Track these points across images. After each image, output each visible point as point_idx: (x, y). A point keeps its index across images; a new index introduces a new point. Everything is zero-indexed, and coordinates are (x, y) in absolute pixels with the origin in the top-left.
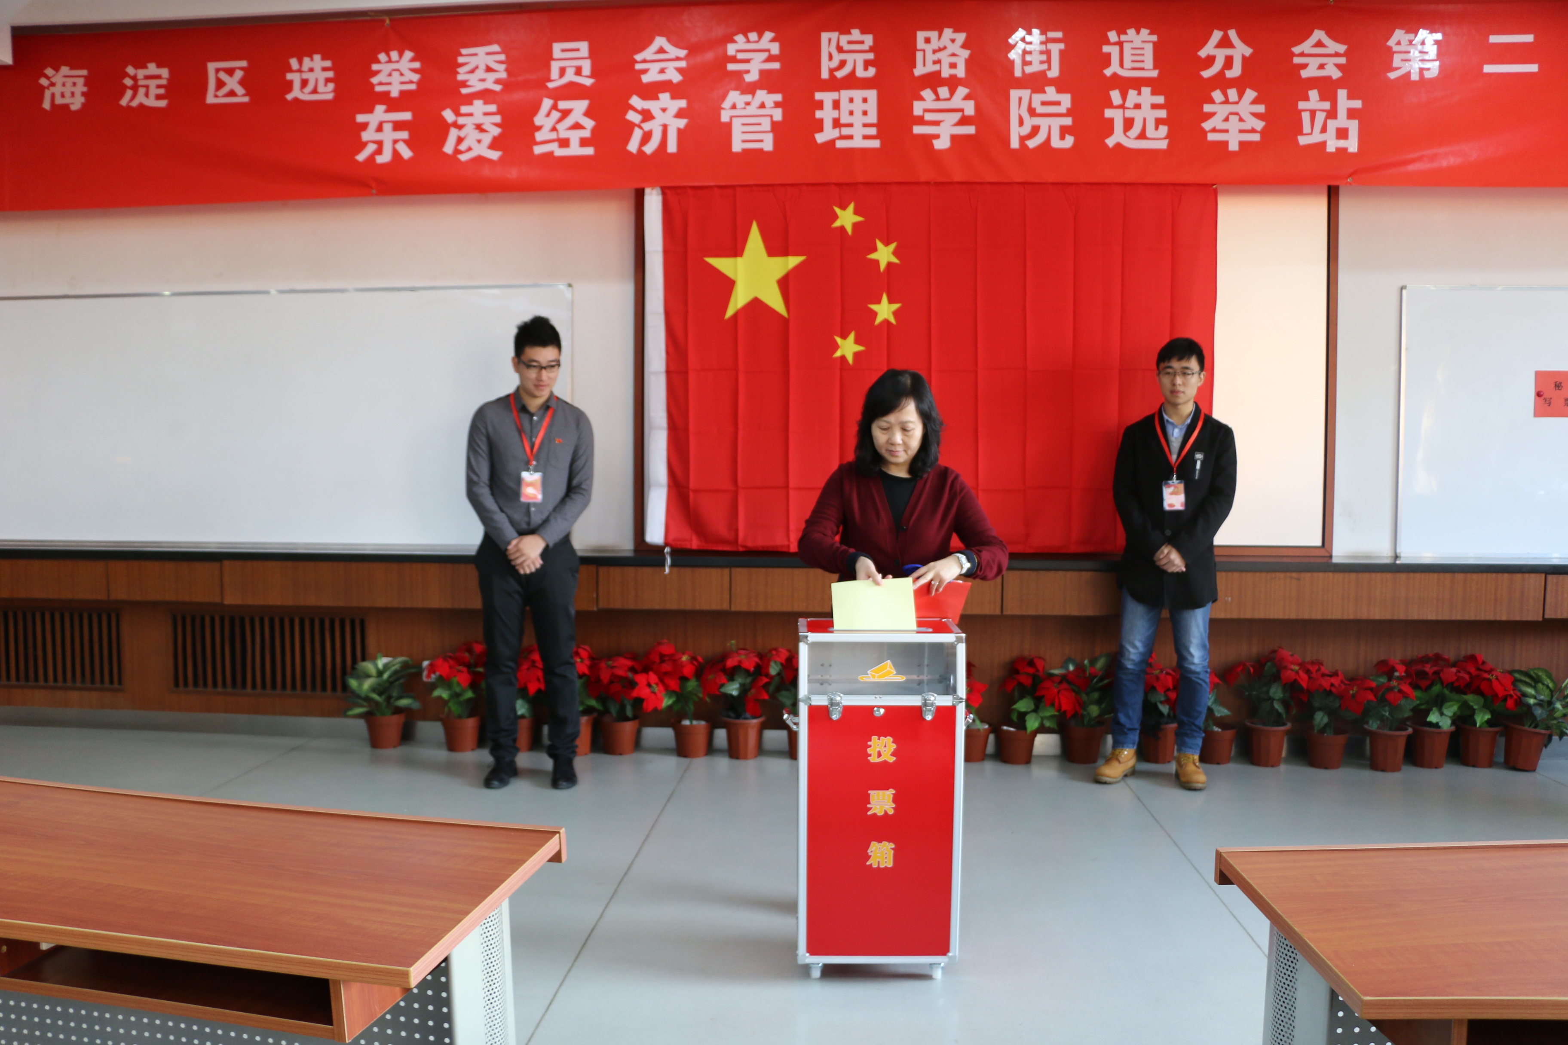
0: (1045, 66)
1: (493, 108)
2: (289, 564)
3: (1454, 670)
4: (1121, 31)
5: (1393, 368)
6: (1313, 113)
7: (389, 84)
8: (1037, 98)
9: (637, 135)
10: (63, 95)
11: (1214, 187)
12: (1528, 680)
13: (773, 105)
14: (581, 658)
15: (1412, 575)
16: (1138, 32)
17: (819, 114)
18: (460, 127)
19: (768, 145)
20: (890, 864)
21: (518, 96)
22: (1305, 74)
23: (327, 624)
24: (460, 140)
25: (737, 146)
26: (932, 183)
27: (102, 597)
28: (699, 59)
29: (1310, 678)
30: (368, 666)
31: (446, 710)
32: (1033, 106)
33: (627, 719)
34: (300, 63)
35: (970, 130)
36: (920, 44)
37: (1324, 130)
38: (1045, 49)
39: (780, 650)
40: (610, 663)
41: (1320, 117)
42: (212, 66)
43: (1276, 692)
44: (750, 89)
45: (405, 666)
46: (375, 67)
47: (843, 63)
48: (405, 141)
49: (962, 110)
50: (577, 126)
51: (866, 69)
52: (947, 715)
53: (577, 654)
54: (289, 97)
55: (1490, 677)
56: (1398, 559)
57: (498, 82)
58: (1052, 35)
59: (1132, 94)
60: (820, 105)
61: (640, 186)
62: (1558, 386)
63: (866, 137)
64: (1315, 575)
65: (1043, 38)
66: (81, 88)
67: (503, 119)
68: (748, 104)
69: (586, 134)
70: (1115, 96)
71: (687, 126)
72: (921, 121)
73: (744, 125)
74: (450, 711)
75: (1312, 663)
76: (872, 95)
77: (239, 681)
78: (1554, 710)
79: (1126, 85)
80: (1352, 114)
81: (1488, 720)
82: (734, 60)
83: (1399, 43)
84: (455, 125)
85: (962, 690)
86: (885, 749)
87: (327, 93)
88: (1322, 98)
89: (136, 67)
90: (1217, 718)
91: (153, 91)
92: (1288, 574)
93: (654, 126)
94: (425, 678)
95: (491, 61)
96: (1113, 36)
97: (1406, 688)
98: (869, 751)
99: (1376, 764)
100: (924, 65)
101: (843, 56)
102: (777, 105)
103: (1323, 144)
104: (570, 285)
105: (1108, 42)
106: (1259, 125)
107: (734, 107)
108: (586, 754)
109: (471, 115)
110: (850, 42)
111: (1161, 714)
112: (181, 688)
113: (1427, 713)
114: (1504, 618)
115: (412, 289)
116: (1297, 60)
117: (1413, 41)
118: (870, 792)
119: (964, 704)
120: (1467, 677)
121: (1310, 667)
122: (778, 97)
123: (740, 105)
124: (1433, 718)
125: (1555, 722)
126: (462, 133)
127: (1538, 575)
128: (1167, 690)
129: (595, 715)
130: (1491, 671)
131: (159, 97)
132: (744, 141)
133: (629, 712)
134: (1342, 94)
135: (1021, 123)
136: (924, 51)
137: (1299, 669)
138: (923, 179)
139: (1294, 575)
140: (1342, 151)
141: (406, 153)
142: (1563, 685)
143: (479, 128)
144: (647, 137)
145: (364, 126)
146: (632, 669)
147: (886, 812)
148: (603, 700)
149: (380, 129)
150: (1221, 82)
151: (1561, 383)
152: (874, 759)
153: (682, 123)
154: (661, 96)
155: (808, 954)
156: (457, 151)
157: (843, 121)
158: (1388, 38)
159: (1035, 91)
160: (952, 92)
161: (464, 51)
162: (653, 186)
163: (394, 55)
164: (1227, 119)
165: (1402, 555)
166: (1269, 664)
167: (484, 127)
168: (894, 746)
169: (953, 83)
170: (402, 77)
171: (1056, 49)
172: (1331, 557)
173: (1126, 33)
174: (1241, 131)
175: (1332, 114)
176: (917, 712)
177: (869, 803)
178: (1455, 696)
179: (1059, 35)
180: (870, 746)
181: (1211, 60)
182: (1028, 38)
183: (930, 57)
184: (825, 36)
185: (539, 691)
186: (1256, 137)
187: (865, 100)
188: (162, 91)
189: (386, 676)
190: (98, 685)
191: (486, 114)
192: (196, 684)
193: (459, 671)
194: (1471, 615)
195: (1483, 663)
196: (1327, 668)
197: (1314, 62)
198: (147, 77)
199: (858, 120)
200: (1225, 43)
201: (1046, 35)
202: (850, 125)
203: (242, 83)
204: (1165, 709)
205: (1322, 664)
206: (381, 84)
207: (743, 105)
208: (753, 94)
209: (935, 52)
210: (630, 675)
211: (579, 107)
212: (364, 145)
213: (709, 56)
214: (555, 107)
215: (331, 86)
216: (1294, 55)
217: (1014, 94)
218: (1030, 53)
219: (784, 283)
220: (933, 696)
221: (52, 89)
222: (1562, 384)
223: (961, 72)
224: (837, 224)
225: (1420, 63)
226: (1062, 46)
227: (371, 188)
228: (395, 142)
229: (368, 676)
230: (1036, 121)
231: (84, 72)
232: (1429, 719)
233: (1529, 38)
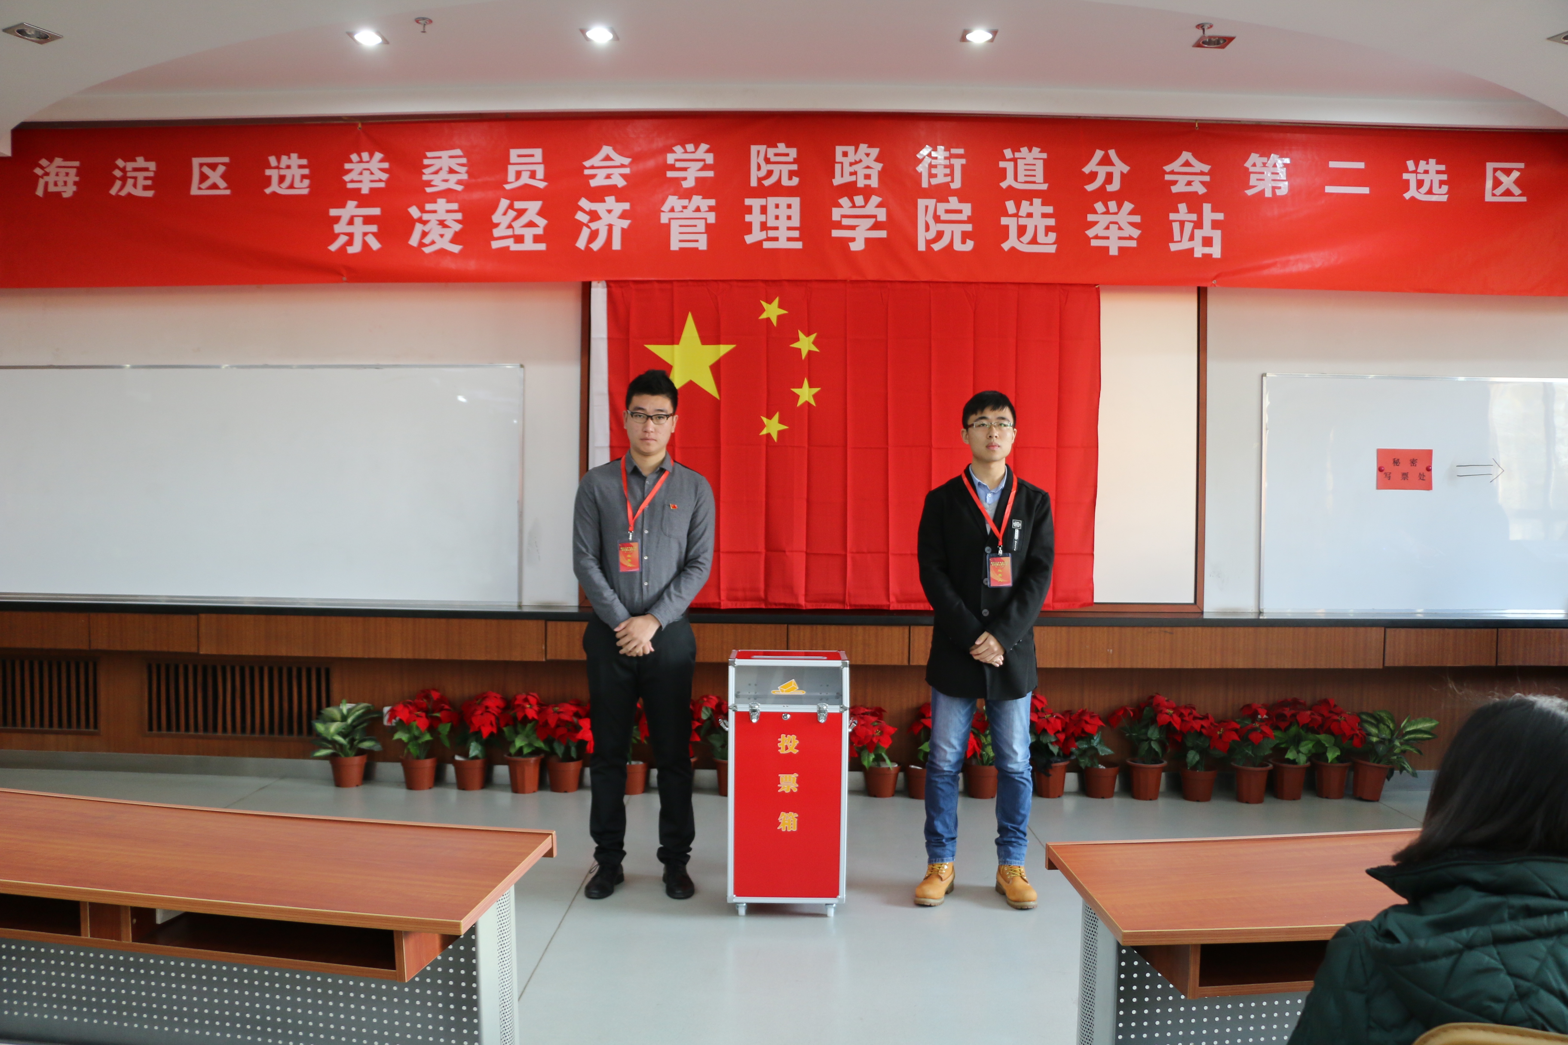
0: (949, 179)
1: (455, 206)
2: (263, 617)
3: (1309, 713)
4: (1016, 149)
5: (1256, 445)
6: (1182, 223)
7: (360, 181)
8: (942, 207)
9: (585, 233)
10: (56, 184)
11: (1097, 286)
12: (1373, 721)
13: (707, 209)
14: (530, 704)
15: (1270, 629)
16: (1030, 151)
17: (748, 218)
18: (425, 223)
19: (702, 244)
20: (795, 829)
21: (477, 195)
22: (1175, 189)
23: (294, 673)
24: (424, 234)
25: (675, 246)
26: (848, 280)
27: (84, 647)
28: (643, 166)
29: (1182, 721)
30: (333, 711)
31: (406, 751)
32: (938, 213)
33: (571, 760)
34: (279, 160)
35: (883, 234)
36: (839, 157)
37: (1192, 238)
38: (948, 164)
39: (711, 697)
40: (557, 709)
41: (1188, 227)
42: (196, 161)
43: (1154, 733)
44: (687, 194)
45: (368, 712)
46: (347, 166)
47: (770, 173)
48: (374, 234)
49: (875, 217)
50: (531, 224)
51: (790, 178)
52: (835, 720)
53: (526, 700)
54: (268, 191)
55: (1339, 718)
56: (1261, 614)
57: (459, 182)
58: (954, 151)
59: (1025, 204)
60: (749, 210)
61: (587, 279)
62: (1396, 462)
63: (789, 239)
64: (1186, 629)
65: (947, 154)
66: (73, 177)
67: (464, 216)
68: (685, 207)
69: (539, 231)
70: (1010, 206)
71: (630, 226)
72: (839, 225)
73: (681, 226)
74: (409, 753)
75: (1186, 707)
76: (796, 201)
77: (210, 726)
78: (1394, 747)
79: (1020, 196)
80: (1215, 225)
81: (1338, 756)
82: (673, 168)
83: (1254, 165)
84: (421, 221)
85: (847, 702)
86: (791, 744)
87: (302, 188)
88: (1190, 211)
89: (126, 160)
90: (1102, 757)
91: (141, 182)
92: (1163, 629)
93: (600, 226)
94: (386, 722)
95: (453, 164)
96: (1008, 153)
97: (1266, 729)
98: (779, 745)
99: (1241, 798)
100: (842, 176)
101: (770, 167)
102: (711, 209)
103: (1192, 250)
104: (522, 366)
105: (1004, 159)
106: (1136, 233)
107: (672, 210)
108: (534, 792)
109: (435, 212)
110: (776, 155)
111: (1052, 753)
112: (155, 732)
113: (1285, 750)
114: (1350, 666)
115: (377, 367)
116: (1168, 177)
117: (1266, 163)
118: (779, 775)
119: (848, 711)
120: (1319, 718)
121: (1184, 711)
122: (712, 202)
123: (678, 208)
124: (1290, 755)
125: (1395, 757)
126: (426, 228)
127: (1378, 629)
128: (1057, 732)
129: (542, 756)
130: (1338, 714)
131: (146, 188)
132: (681, 241)
133: (574, 754)
134: (1207, 207)
135: (927, 228)
136: (842, 163)
137: (1173, 713)
138: (840, 277)
139: (1168, 629)
140: (1207, 257)
141: (375, 245)
142: (1402, 725)
143: (442, 223)
144: (594, 235)
145: (337, 219)
146: (576, 715)
147: (791, 790)
148: (549, 742)
149: (351, 222)
150: (1102, 195)
151: (1398, 460)
152: (782, 751)
153: (626, 223)
154: (607, 198)
155: (735, 896)
156: (422, 245)
157: (769, 225)
158: (1246, 160)
159: (939, 201)
160: (867, 201)
161: (429, 154)
162: (599, 280)
163: (365, 156)
164: (1107, 228)
165: (1265, 611)
166: (1147, 708)
167: (446, 223)
168: (797, 742)
169: (867, 193)
170: (372, 176)
171: (958, 163)
172: (1202, 613)
173: (1020, 151)
174: (1120, 238)
175: (1198, 225)
176: (814, 717)
177: (780, 784)
178: (1311, 736)
179: (961, 151)
180: (780, 742)
181: (1093, 176)
182: (934, 154)
183: (848, 169)
184: (754, 149)
185: (492, 734)
186: (1133, 244)
187: (789, 206)
188: (149, 182)
189: (350, 721)
190: (74, 729)
191: (448, 211)
192: (169, 728)
193: (418, 716)
194: (1322, 664)
195: (1335, 706)
196: (1199, 711)
197: (1182, 180)
198: (135, 170)
199: (783, 223)
200: (1106, 161)
201: (950, 151)
202: (776, 228)
203: (224, 177)
204: (1055, 749)
205: (1194, 709)
206: (352, 181)
207: (681, 209)
208: (690, 199)
209: (851, 164)
210: (575, 720)
211: (534, 206)
212: (337, 236)
213: (651, 164)
214: (511, 207)
215: (307, 182)
216: (1165, 173)
217: (922, 203)
218: (935, 166)
219: (716, 369)
220: (825, 705)
221: (46, 178)
222: (1400, 461)
223: (874, 183)
224: (764, 316)
225: (1272, 182)
226: (963, 161)
227: (343, 276)
228: (365, 234)
229: (333, 720)
230: (941, 227)
231: (77, 164)
232: (1287, 757)
233: (1361, 165)
